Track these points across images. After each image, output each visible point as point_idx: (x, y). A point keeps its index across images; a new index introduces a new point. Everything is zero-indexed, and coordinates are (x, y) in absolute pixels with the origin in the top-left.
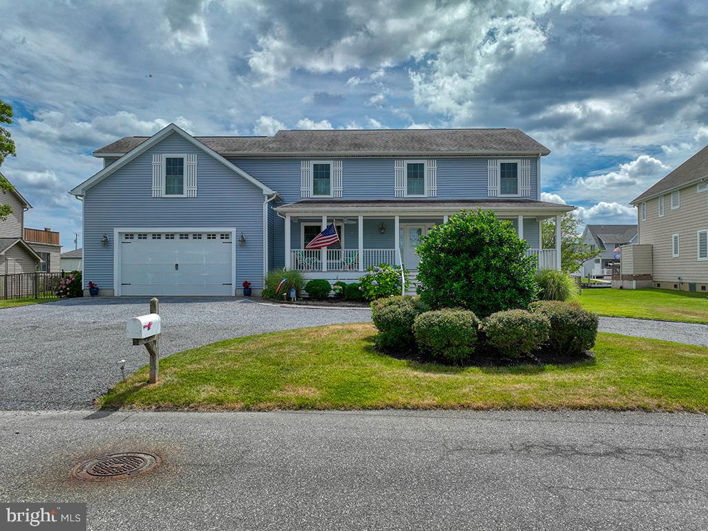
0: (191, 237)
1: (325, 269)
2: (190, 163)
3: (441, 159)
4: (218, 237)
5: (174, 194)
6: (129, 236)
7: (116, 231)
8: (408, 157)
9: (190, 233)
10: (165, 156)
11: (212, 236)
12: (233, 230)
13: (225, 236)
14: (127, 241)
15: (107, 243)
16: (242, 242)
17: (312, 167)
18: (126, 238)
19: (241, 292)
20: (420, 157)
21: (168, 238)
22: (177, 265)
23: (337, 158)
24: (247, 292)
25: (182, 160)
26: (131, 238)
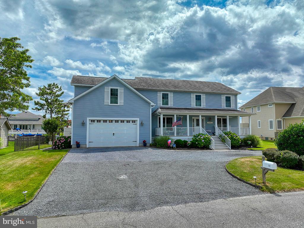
0: (120, 122)
1: (175, 135)
2: (121, 91)
3: (207, 94)
4: (131, 122)
5: (113, 103)
6: (93, 121)
7: (88, 119)
8: (196, 92)
9: (119, 120)
10: (110, 88)
11: (128, 121)
12: (138, 119)
13: (134, 121)
14: (92, 123)
15: (84, 124)
16: (142, 124)
17: (162, 94)
18: (91, 122)
19: (142, 145)
20: (200, 92)
21: (110, 122)
22: (114, 134)
23: (171, 91)
24: (145, 145)
25: (117, 90)
26: (93, 122)
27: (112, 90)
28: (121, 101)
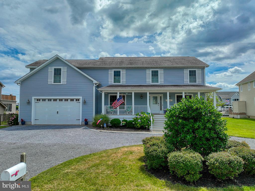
1: (118, 114)
2: (64, 70)
4: (75, 100)
5: (57, 83)
7: (33, 98)
8: (152, 68)
9: (63, 99)
11: (72, 100)
15: (29, 103)
17: (113, 72)
18: (37, 101)
20: (157, 68)
22: (58, 112)
23: (123, 68)
24: (86, 123)
25: (60, 69)
26: (39, 101)
27: (55, 69)
28: (64, 80)
